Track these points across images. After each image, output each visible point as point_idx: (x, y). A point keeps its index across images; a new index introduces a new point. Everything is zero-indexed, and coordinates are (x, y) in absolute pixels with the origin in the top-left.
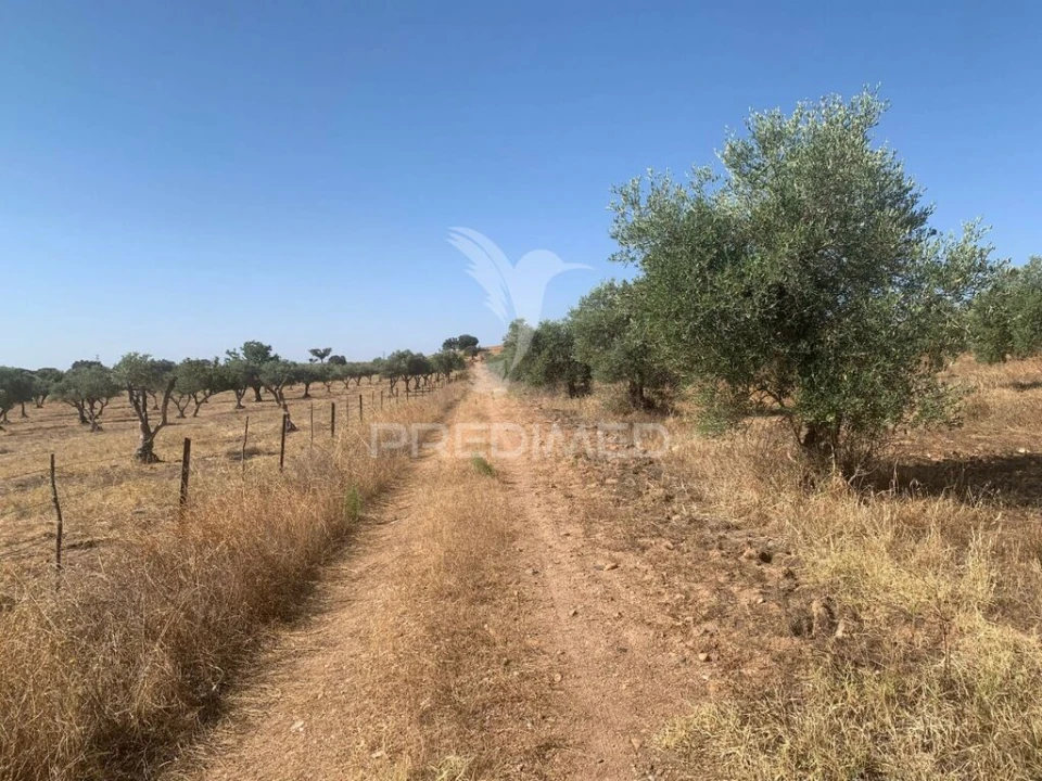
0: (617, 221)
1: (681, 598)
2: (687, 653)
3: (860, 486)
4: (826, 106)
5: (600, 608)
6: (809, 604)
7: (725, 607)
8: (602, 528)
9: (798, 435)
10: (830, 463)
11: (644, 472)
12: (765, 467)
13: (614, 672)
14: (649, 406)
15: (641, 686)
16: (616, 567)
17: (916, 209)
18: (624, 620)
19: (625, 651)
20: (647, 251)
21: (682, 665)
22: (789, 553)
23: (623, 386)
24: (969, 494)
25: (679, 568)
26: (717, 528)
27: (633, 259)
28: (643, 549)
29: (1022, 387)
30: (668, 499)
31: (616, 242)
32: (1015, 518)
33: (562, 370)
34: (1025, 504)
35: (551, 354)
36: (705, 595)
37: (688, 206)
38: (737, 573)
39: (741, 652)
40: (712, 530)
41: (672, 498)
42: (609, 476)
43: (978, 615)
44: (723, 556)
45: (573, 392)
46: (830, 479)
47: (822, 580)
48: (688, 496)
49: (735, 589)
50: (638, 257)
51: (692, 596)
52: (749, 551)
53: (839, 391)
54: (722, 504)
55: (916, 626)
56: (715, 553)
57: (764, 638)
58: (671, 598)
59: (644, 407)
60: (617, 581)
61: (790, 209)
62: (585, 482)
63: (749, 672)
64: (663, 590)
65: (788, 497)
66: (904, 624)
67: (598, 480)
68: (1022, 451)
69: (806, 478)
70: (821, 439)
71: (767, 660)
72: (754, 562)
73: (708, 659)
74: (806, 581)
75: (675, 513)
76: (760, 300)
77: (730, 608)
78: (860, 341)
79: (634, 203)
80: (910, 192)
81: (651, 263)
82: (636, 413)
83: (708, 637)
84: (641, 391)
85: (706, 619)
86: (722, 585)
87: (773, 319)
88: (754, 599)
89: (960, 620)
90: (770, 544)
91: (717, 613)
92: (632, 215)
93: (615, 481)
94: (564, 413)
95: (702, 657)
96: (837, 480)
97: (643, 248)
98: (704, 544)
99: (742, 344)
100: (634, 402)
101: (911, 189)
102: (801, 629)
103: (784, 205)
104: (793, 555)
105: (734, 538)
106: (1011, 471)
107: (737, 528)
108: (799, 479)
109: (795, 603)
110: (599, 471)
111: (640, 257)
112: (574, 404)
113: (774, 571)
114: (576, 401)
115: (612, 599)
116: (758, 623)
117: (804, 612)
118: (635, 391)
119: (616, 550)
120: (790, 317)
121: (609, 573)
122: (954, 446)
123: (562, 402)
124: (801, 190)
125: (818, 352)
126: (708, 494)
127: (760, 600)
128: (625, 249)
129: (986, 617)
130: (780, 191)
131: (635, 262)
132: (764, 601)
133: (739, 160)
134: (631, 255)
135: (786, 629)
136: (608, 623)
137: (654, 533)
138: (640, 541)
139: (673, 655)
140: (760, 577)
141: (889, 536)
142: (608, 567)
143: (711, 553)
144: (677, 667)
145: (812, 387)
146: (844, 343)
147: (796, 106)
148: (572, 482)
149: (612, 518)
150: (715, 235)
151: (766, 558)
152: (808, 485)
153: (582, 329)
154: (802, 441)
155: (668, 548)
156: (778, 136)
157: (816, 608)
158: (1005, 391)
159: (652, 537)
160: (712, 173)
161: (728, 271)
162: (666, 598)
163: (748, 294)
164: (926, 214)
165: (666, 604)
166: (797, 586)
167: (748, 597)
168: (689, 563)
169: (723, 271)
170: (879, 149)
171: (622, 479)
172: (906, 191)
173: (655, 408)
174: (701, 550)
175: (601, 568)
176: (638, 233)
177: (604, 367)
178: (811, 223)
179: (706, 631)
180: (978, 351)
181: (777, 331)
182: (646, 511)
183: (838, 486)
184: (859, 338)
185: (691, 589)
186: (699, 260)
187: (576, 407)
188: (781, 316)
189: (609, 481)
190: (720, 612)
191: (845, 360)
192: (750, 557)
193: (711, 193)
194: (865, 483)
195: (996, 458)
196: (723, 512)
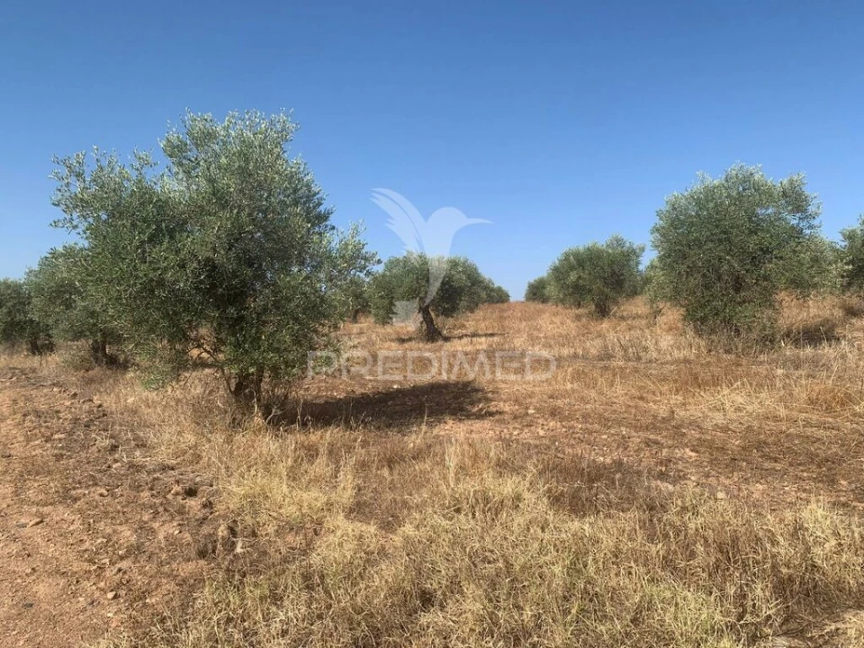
0: (60, 190)
1: (102, 542)
2: (97, 594)
3: (274, 423)
4: (249, 119)
5: (12, 567)
6: (216, 529)
7: (143, 544)
8: (36, 485)
9: (228, 384)
10: (253, 406)
11: (95, 425)
12: (201, 413)
13: (14, 630)
14: (112, 362)
15: (41, 638)
16: (42, 522)
17: (322, 208)
18: (36, 574)
19: (31, 605)
20: (91, 220)
21: (89, 607)
22: (212, 486)
23: (85, 344)
24: (352, 423)
25: (106, 513)
26: (155, 471)
27: (75, 227)
28: (76, 500)
29: (402, 341)
30: (114, 448)
31: (59, 209)
32: (381, 437)
33: (23, 329)
34: (389, 426)
35: (9, 313)
36: (127, 535)
37: (130, 186)
38: (161, 509)
39: (149, 583)
40: (149, 473)
41: (117, 447)
42: (57, 432)
43: (341, 517)
44: (152, 495)
45: (36, 349)
46: (252, 420)
47: (231, 507)
48: (133, 443)
49: (156, 525)
50: (80, 225)
51: (115, 539)
52: (176, 488)
53: (259, 348)
54: (163, 448)
55: (296, 533)
56: (146, 494)
57: (174, 566)
58: (92, 544)
59: (107, 363)
60: (37, 535)
61: (220, 198)
62: (28, 440)
63: (153, 600)
64: (85, 538)
65: (219, 438)
66: (289, 532)
67: (43, 436)
68: (395, 387)
69: (234, 419)
70: (247, 387)
71: (172, 586)
72: (180, 498)
73: (116, 597)
74: (220, 508)
75: (116, 461)
76: (192, 271)
77: (148, 544)
78: (278, 308)
79: (79, 175)
80: (318, 196)
81: (94, 232)
82: (97, 369)
83: (121, 574)
84: (104, 349)
85: (122, 558)
86: (146, 523)
87: (206, 288)
88: (171, 531)
89: (329, 522)
90: (198, 479)
91: (135, 551)
92: (77, 187)
93: (62, 436)
94: (22, 372)
95: (110, 595)
96: (258, 420)
97: (85, 218)
98: (137, 488)
99: (180, 308)
100: (97, 359)
101: (318, 193)
102: (206, 552)
103: (214, 194)
104: (215, 487)
105: (168, 478)
106: (386, 402)
107: (173, 469)
108: (228, 422)
109: (206, 530)
110: (47, 427)
111: (83, 226)
112: (35, 361)
113: (194, 504)
114: (37, 358)
115: (29, 555)
116: (170, 554)
117: (211, 537)
118: (97, 349)
119: (46, 505)
120: (221, 287)
121: (32, 530)
122: (354, 386)
123: (23, 360)
124: (229, 183)
125: (243, 316)
126: (153, 439)
127: (177, 532)
128: (68, 217)
129: (347, 517)
130: (211, 181)
131: (78, 230)
132: (180, 532)
133: (176, 151)
134: (75, 223)
135: (193, 555)
136: (19, 581)
137: (91, 483)
138: (73, 492)
139: (81, 599)
140: (181, 511)
141: (290, 462)
142: (31, 523)
143: (142, 494)
144: (85, 610)
145: (238, 345)
146: (265, 309)
147: (227, 115)
148: (14, 441)
149: (49, 473)
150: (155, 213)
151: (191, 493)
152: (236, 424)
153: (40, 290)
154: (233, 389)
155: (101, 495)
156: (209, 136)
157: (222, 531)
158: (392, 344)
159: (88, 487)
160: (150, 160)
161: (165, 245)
162: (87, 545)
163: (183, 266)
164: (328, 214)
165: (86, 550)
166: (211, 513)
167: (166, 529)
168: (119, 507)
169: (161, 244)
170: (294, 158)
171: (71, 433)
172: (315, 195)
173: (116, 364)
174: (135, 493)
175: (24, 526)
176: (81, 204)
177: (64, 325)
178: (235, 211)
179: (120, 570)
180: (376, 315)
181: (210, 298)
182: (88, 463)
183: (258, 424)
184: (277, 305)
185: (115, 531)
186: (139, 233)
187: (36, 365)
188: (213, 286)
189: (56, 436)
190: (138, 548)
191: (264, 323)
192: (177, 494)
193: (150, 176)
194: (279, 421)
195: (379, 393)
196: (163, 455)
